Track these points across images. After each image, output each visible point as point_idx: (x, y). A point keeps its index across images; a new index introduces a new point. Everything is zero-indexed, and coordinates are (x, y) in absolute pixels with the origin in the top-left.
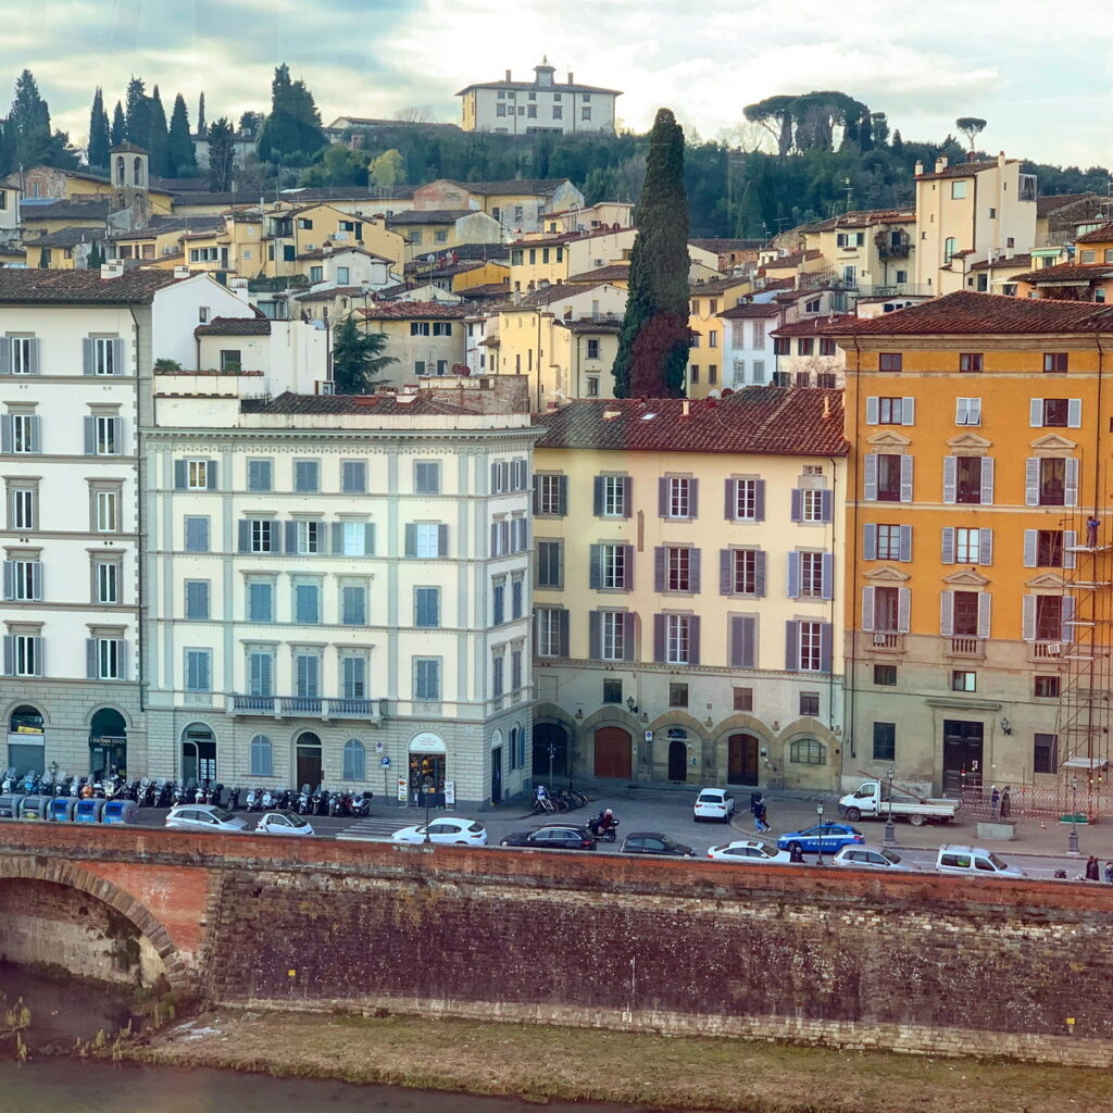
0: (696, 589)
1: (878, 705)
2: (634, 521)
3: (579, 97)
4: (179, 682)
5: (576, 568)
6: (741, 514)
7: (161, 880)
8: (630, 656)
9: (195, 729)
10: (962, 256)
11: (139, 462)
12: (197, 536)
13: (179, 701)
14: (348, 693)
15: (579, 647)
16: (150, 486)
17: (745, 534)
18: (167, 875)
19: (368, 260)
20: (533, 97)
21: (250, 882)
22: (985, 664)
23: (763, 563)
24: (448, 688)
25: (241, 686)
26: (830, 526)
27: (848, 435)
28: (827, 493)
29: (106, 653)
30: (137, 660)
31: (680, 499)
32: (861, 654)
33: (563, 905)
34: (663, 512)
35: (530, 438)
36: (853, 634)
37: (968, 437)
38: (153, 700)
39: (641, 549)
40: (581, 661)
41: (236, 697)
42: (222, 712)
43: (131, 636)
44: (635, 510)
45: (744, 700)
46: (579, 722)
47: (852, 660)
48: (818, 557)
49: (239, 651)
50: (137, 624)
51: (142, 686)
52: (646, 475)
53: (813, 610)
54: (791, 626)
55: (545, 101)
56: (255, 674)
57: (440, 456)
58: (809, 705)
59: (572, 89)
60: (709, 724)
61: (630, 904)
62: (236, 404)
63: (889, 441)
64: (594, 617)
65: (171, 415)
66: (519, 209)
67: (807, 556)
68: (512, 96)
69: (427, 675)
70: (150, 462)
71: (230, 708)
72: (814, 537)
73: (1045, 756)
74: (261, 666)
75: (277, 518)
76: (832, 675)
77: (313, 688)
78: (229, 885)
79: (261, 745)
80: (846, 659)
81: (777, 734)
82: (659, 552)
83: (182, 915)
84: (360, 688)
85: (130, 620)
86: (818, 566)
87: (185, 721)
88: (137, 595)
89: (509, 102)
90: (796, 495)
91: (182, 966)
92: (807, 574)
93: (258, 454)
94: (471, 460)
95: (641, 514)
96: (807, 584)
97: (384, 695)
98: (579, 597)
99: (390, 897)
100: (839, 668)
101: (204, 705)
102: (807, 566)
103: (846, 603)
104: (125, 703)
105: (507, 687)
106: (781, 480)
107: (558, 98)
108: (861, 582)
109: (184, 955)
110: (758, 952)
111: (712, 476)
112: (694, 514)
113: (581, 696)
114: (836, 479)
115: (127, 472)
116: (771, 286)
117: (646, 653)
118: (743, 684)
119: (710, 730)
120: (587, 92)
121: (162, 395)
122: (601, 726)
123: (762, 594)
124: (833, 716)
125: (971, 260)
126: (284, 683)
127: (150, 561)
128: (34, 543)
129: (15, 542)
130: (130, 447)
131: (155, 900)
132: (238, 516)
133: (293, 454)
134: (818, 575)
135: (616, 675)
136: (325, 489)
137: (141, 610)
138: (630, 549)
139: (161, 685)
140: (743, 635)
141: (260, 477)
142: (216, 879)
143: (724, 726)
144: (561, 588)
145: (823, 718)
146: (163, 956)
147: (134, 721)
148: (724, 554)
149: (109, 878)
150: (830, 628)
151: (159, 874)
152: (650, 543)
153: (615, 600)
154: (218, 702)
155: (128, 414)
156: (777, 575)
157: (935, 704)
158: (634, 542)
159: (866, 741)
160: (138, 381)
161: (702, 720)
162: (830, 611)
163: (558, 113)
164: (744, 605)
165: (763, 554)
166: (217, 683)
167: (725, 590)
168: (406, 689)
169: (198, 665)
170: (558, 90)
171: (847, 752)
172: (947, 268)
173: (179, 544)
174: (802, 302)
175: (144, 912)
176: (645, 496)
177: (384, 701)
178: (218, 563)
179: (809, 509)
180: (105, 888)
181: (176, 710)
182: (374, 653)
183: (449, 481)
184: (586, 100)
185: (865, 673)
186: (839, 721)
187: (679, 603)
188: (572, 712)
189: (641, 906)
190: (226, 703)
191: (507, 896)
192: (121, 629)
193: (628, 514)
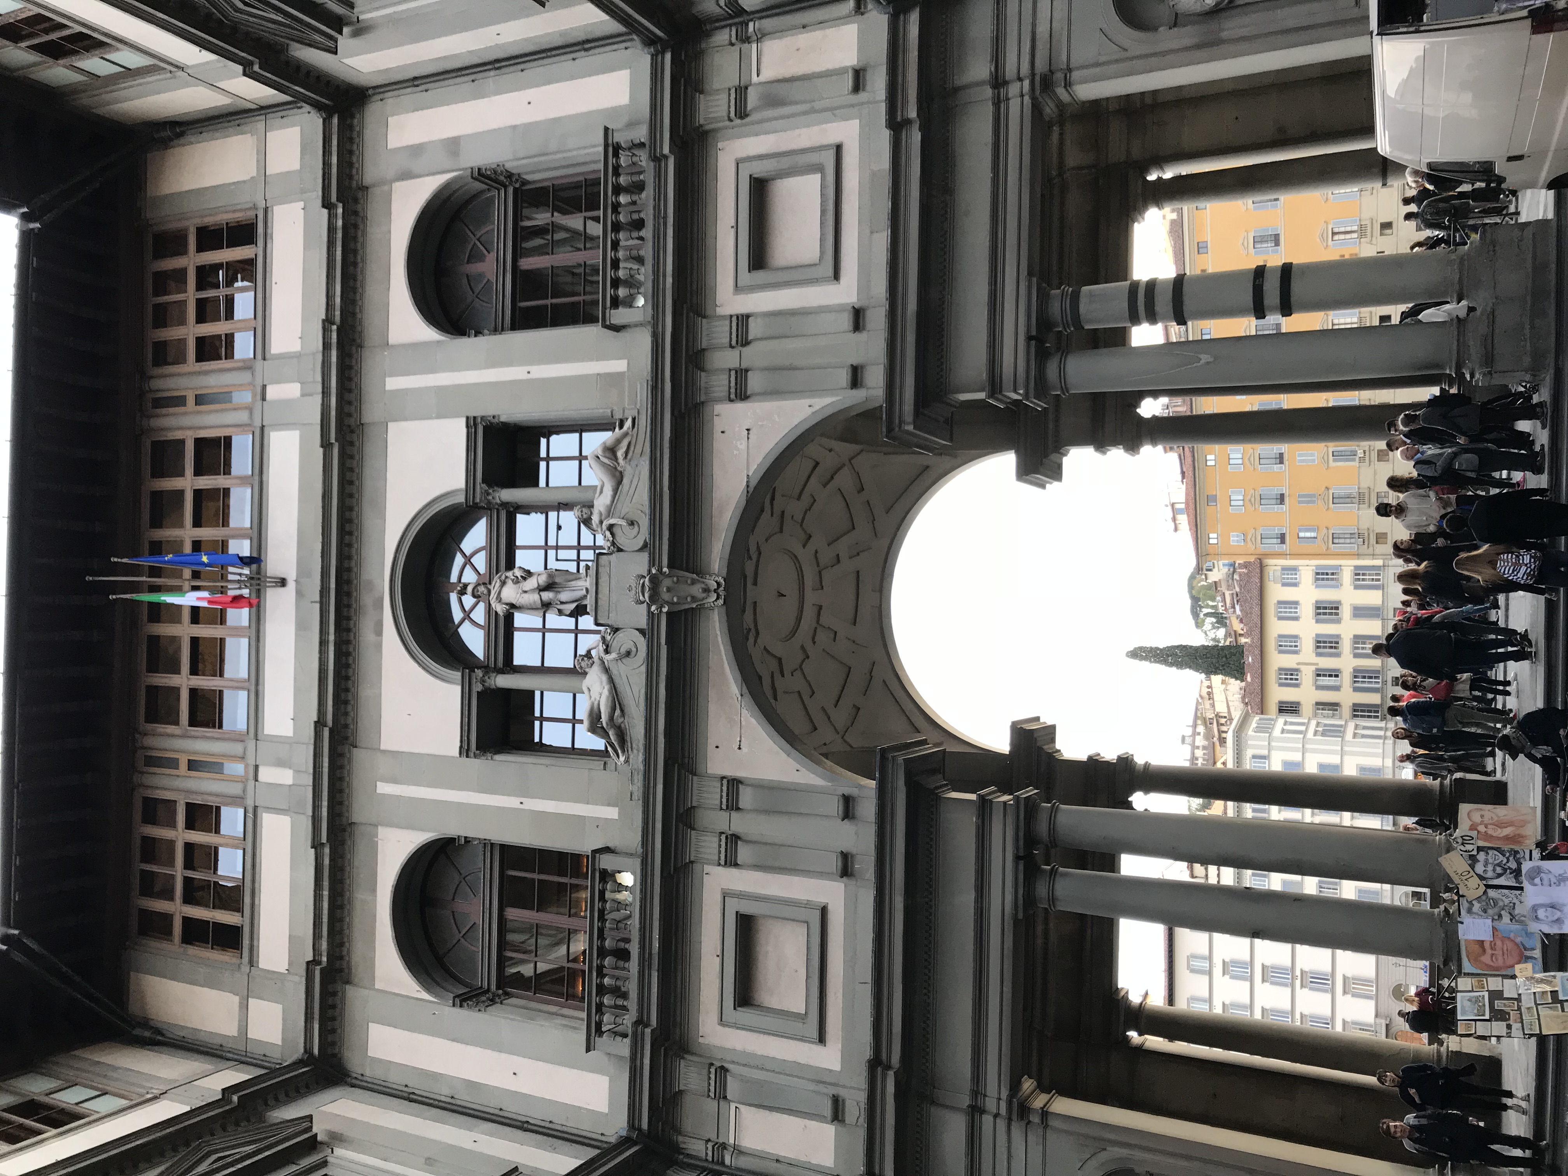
0: (1338, 636)
2: (1302, 668)
6: (1296, 612)
8: (1378, 671)
15: (1372, 698)
17: (1307, 611)
22: (1372, 488)
23: (1322, 602)
26: (1300, 568)
27: (1252, 559)
28: (1282, 569)
31: (1290, 644)
32: (1370, 551)
34: (1296, 652)
36: (1358, 556)
37: (1250, 500)
44: (1295, 666)
47: (1374, 556)
48: (1317, 574)
52: (1277, 660)
54: (1357, 587)
63: (1253, 539)
64: (1356, 690)
67: (1317, 579)
72: (1306, 575)
76: (1384, 566)
80: (1373, 559)
82: (1319, 655)
86: (1322, 574)
90: (1284, 585)
92: (1328, 579)
94: (1249, 742)
95: (1298, 664)
96: (1332, 579)
98: (1347, 697)
100: (1379, 562)
102: (1322, 579)
103: (1342, 559)
106: (1276, 593)
108: (1329, 552)
111: (1276, 628)
112: (1296, 637)
114: (1275, 565)
123: (1339, 602)
128: (1298, 973)
129: (1298, 983)
134: (1327, 574)
138: (1317, 670)
140: (1360, 612)
144: (1341, 704)
148: (1317, 621)
150: (1356, 567)
152: (1313, 659)
153: (1346, 679)
156: (1328, 595)
158: (1313, 668)
162: (1347, 567)
164: (1346, 612)
165: (1317, 602)
167: (1339, 621)
176: (1288, 661)
179: (1292, 579)
187: (1346, 646)
193: (1297, 670)
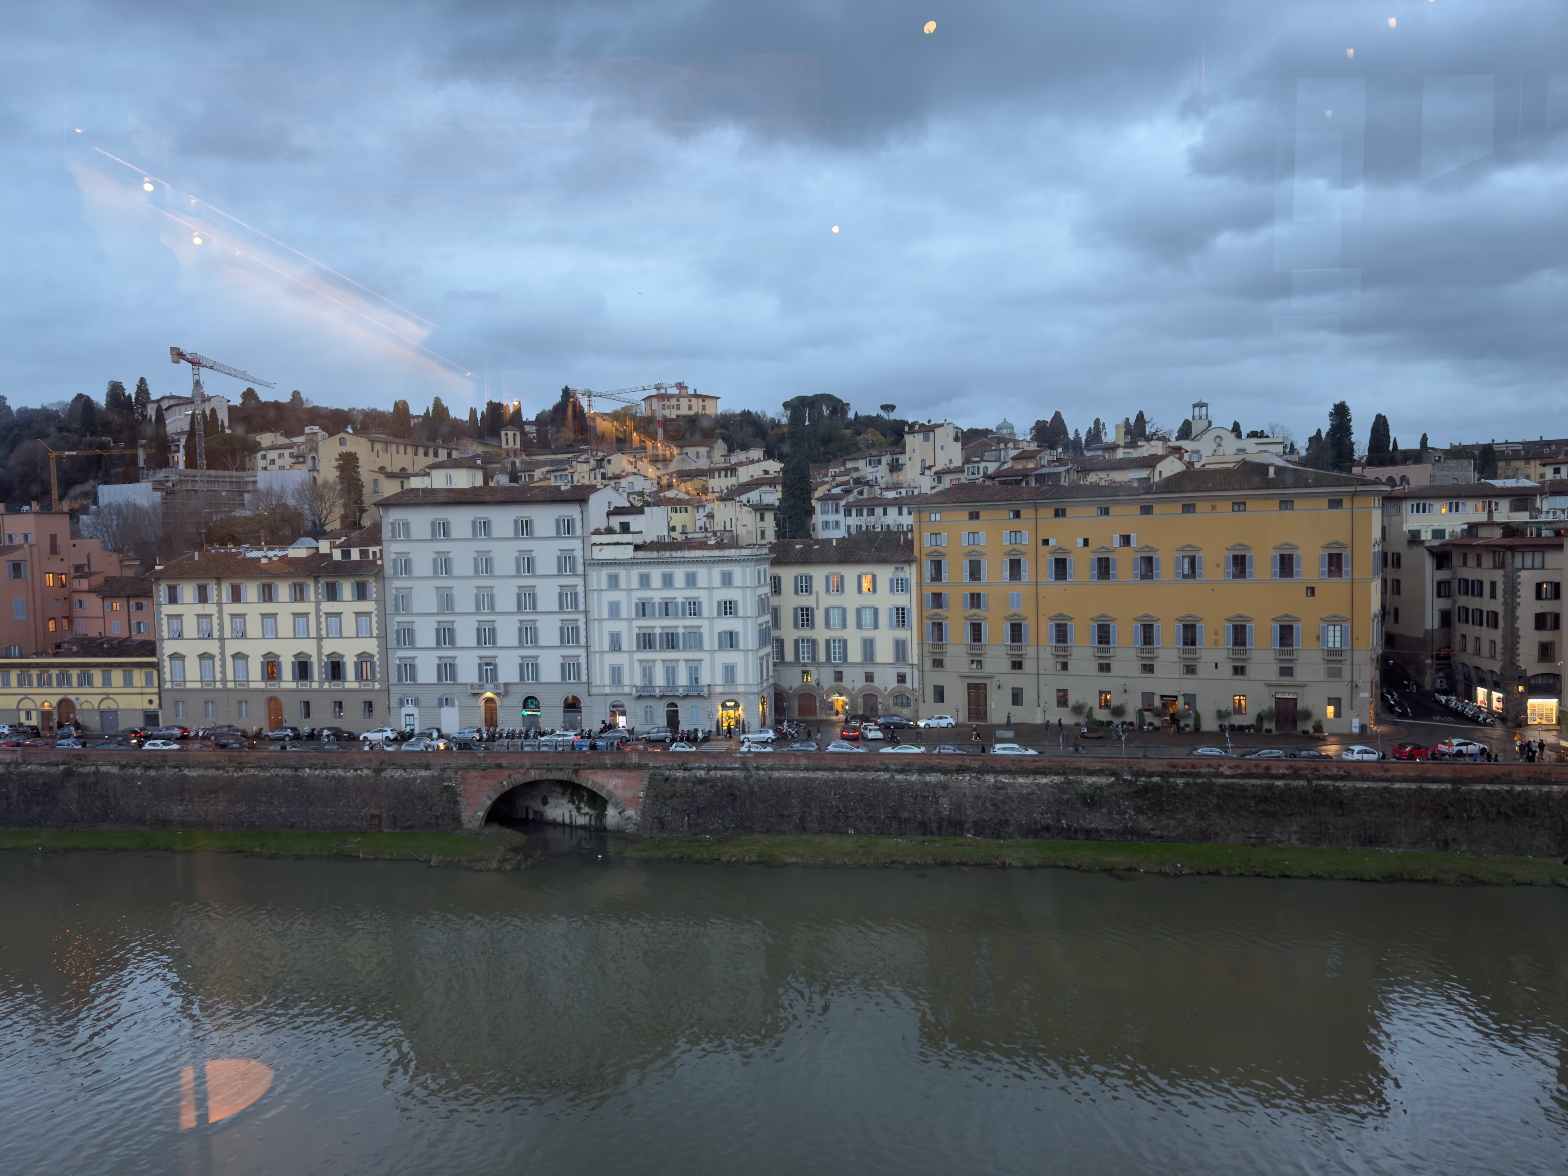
0: (845, 627)
1: (936, 678)
2: (814, 596)
3: (700, 400)
4: (607, 681)
5: (787, 618)
7: (618, 777)
8: (814, 659)
9: (615, 703)
10: (930, 468)
11: (585, 576)
12: (614, 610)
13: (607, 690)
14: (691, 682)
15: (789, 656)
16: (590, 588)
18: (620, 774)
19: (643, 478)
20: (678, 401)
21: (663, 775)
22: (987, 656)
23: (877, 613)
24: (740, 678)
25: (639, 682)
26: (908, 595)
27: (915, 552)
28: (907, 580)
29: (569, 669)
30: (586, 672)
31: (836, 585)
32: (926, 654)
33: (817, 778)
34: (828, 590)
35: (768, 559)
36: (921, 643)
37: (974, 550)
38: (594, 690)
39: (818, 609)
40: (790, 663)
41: (636, 687)
42: (630, 695)
43: (583, 661)
44: (814, 590)
45: (869, 678)
46: (791, 692)
47: (922, 656)
48: (903, 609)
49: (637, 666)
50: (585, 654)
51: (589, 684)
52: (819, 575)
53: (901, 634)
55: (684, 402)
56: (645, 676)
57: (733, 568)
58: (902, 678)
59: (696, 396)
60: (853, 690)
61: (849, 776)
62: (631, 547)
63: (935, 553)
64: (796, 642)
65: (599, 554)
66: (698, 453)
67: (898, 609)
68: (668, 400)
69: (730, 671)
70: (590, 576)
71: (634, 692)
72: (901, 600)
73: (1017, 697)
74: (647, 671)
75: (654, 601)
76: (911, 664)
77: (674, 681)
78: (652, 778)
79: (649, 710)
80: (918, 656)
81: (886, 693)
82: (827, 610)
83: (629, 794)
84: (697, 680)
85: (582, 652)
86: (903, 614)
87: (611, 700)
88: (585, 640)
89: (667, 403)
90: (891, 580)
91: (629, 818)
92: (898, 617)
93: (643, 571)
94: (748, 570)
95: (817, 593)
96: (898, 621)
97: (709, 683)
98: (789, 633)
99: (733, 778)
100: (915, 661)
101: (620, 690)
102: (898, 614)
103: (918, 630)
104: (580, 692)
105: (765, 677)
106: (884, 574)
107: (690, 401)
108: (924, 620)
109: (630, 812)
110: (912, 796)
111: (850, 574)
112: (843, 591)
113: (792, 680)
114: (911, 573)
115: (579, 581)
116: (838, 486)
117: (822, 657)
118: (869, 670)
119: (854, 692)
120: (704, 398)
121: (595, 544)
122: (801, 692)
123: (877, 627)
124: (913, 682)
125: (934, 470)
126: (660, 680)
127: (591, 624)
128: (533, 617)
129: (524, 617)
130: (580, 569)
131: (615, 786)
132: (634, 601)
133: (660, 570)
134: (903, 617)
135: (807, 669)
136: (677, 586)
137: (587, 647)
138: (813, 609)
139: (598, 683)
140: (869, 646)
141: (645, 582)
142: (645, 775)
143: (861, 690)
144: (780, 629)
145: (908, 685)
146: (620, 813)
147: (584, 702)
148: (858, 609)
149: (592, 777)
150: (910, 642)
151: (617, 774)
152: (823, 606)
153: (805, 633)
154: (627, 690)
155: (578, 554)
156: (884, 618)
157: (962, 677)
158: (814, 606)
159: (930, 694)
160: (583, 538)
161: (850, 687)
162: (911, 635)
163: (690, 408)
164: (868, 633)
165: (877, 609)
166: (626, 680)
167: (859, 626)
168: (719, 679)
169: (616, 672)
170: (691, 397)
171: (921, 699)
172: (923, 474)
173: (605, 615)
174: (855, 491)
175: (610, 793)
176: (819, 584)
177: (709, 685)
178: (625, 623)
179: (897, 587)
180: (590, 782)
181: (606, 695)
182: (703, 663)
183: (737, 580)
184: (704, 401)
185: (928, 662)
186: (916, 686)
187: (837, 633)
188: (787, 687)
189: (855, 777)
190: (631, 690)
191: (789, 775)
192: (578, 657)
193: (811, 593)
